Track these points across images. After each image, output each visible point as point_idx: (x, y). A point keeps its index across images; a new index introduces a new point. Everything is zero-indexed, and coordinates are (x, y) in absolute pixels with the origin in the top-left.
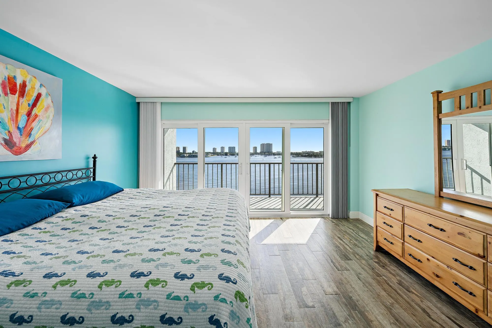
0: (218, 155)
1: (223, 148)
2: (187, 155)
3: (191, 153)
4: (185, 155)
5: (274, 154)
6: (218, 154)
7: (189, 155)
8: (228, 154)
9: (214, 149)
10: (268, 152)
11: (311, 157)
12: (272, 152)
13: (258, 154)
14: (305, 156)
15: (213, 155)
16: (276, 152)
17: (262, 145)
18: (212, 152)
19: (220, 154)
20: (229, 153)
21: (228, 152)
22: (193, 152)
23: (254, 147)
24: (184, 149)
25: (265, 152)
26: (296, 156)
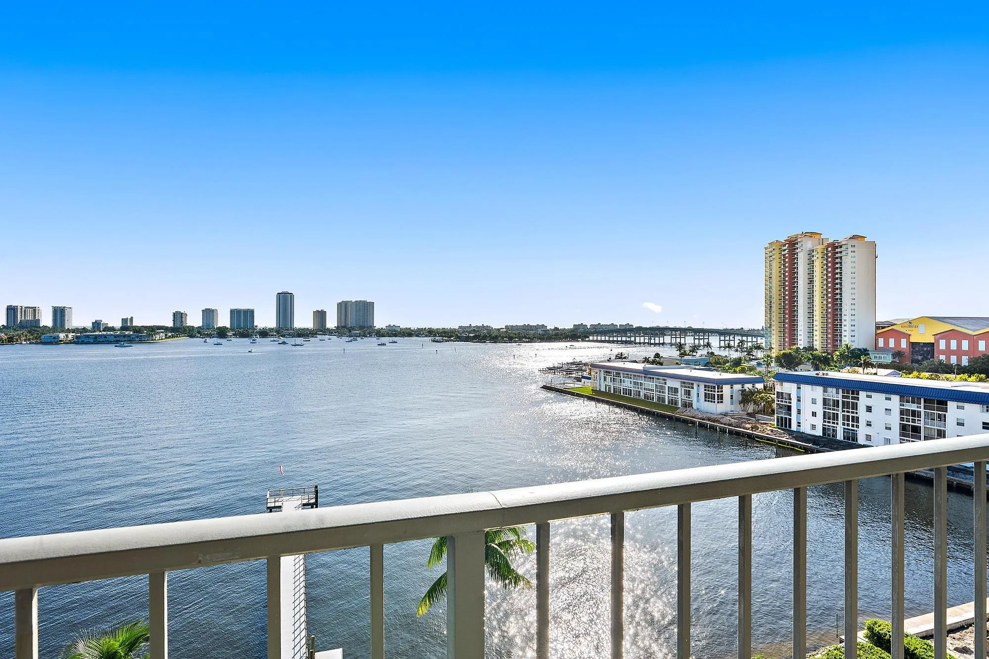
0: (191, 336)
1: (209, 314)
2: (71, 335)
3: (84, 330)
4: (62, 336)
5: (380, 334)
6: (191, 332)
7: (77, 337)
8: (229, 334)
9: (179, 316)
10: (361, 328)
11: (485, 342)
12: (372, 327)
13: (330, 332)
14: (467, 339)
15: (173, 337)
16: (384, 327)
17: (343, 307)
18: (170, 324)
19: (199, 332)
20: (232, 329)
21: (228, 326)
22: (97, 325)
23: (318, 311)
24: (59, 313)
25: (351, 327)
26: (441, 340)
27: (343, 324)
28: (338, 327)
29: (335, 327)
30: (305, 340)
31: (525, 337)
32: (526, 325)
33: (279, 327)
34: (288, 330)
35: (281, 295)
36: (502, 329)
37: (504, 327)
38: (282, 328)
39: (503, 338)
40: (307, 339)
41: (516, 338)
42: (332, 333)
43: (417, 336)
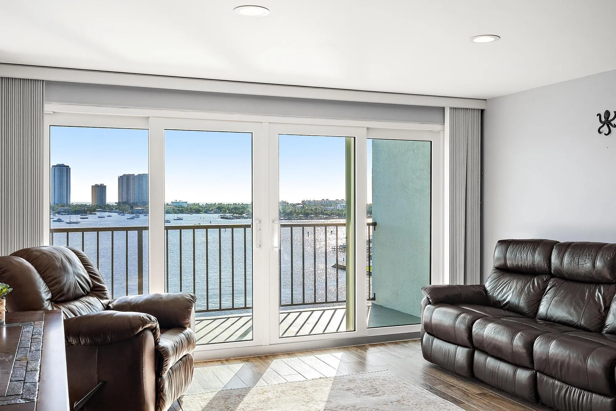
10: (145, 204)
17: (125, 181)
23: (97, 186)
25: (133, 203)
26: (231, 217)
27: (125, 200)
28: (119, 203)
29: (116, 203)
30: (82, 217)
31: (322, 213)
32: (325, 200)
33: (54, 203)
34: (63, 206)
35: (56, 168)
36: (298, 204)
37: (300, 202)
38: (57, 204)
39: (298, 214)
40: (84, 217)
41: (312, 214)
42: (112, 209)
43: (206, 212)
